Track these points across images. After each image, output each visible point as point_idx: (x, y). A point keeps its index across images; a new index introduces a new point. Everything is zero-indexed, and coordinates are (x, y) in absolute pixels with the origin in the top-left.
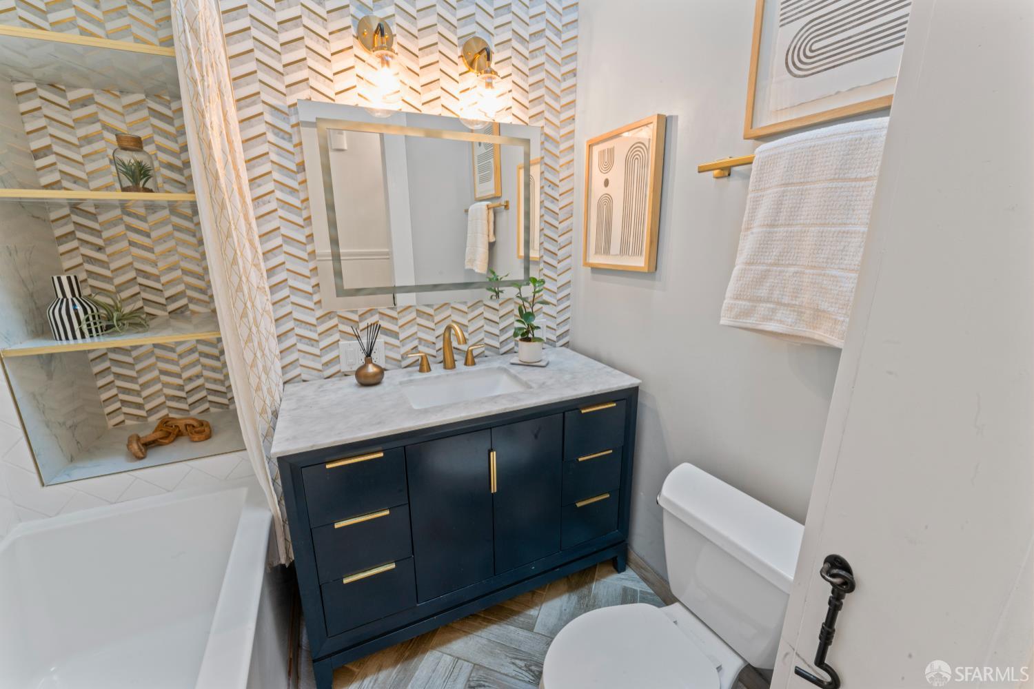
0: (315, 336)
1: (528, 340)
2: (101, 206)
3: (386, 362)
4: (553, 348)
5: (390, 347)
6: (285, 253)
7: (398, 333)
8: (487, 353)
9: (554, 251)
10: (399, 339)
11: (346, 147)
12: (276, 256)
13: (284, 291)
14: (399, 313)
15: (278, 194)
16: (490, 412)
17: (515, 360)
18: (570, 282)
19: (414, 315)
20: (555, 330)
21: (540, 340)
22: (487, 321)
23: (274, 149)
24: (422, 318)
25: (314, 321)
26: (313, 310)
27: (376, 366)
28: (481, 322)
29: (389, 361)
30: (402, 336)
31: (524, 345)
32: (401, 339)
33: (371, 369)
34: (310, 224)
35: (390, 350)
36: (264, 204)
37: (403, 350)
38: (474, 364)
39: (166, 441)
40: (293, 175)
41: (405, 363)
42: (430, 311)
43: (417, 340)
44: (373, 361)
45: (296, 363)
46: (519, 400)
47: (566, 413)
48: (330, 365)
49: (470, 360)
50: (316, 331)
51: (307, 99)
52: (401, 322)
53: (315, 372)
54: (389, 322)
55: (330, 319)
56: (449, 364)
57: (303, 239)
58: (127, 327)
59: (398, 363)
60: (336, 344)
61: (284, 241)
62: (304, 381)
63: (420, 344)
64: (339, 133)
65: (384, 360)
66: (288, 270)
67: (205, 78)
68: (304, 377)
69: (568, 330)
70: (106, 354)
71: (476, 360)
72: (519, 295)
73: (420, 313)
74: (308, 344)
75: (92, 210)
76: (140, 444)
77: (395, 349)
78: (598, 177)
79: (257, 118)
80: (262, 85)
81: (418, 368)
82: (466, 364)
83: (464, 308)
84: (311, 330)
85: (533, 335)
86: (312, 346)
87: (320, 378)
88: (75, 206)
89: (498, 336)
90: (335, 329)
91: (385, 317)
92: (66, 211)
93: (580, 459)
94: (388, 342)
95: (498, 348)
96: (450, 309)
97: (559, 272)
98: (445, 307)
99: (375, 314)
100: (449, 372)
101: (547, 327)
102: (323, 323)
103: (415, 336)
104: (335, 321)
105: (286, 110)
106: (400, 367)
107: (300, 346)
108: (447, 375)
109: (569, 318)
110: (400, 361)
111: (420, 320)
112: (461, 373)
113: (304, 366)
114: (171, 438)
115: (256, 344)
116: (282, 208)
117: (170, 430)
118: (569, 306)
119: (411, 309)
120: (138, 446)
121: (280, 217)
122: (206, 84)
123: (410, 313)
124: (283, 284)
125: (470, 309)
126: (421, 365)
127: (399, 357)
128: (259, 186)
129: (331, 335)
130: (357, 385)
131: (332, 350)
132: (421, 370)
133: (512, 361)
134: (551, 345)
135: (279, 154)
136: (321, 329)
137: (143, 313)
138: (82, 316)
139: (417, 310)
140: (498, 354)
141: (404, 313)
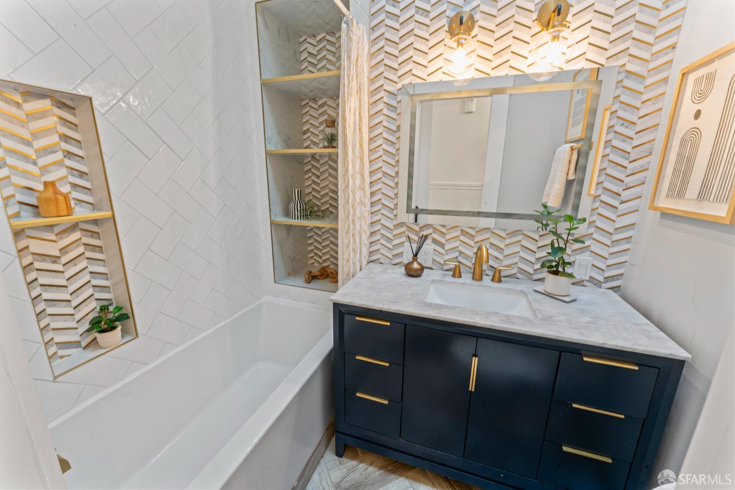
0: (391, 236)
1: (556, 273)
2: (322, 156)
3: (433, 263)
4: (598, 289)
5: (437, 253)
6: (383, 183)
7: (444, 244)
8: (518, 275)
9: (617, 192)
10: (444, 249)
11: (474, 110)
12: (377, 184)
13: (378, 206)
14: (447, 230)
15: (384, 146)
16: (477, 323)
17: (540, 287)
18: (635, 224)
19: (458, 233)
20: (604, 271)
21: (570, 276)
22: (524, 248)
23: (386, 118)
24: (465, 236)
25: (391, 227)
26: (392, 220)
27: (419, 264)
28: (517, 248)
29: (435, 263)
30: (447, 247)
31: (551, 277)
32: (446, 249)
33: (416, 266)
34: (398, 165)
35: (437, 255)
36: (376, 152)
37: (446, 258)
38: (500, 281)
39: (321, 278)
40: (394, 133)
41: (446, 267)
42: (473, 232)
43: (458, 252)
44: (418, 260)
45: (378, 251)
46: (511, 323)
47: (563, 353)
48: (397, 257)
49: (498, 278)
50: (392, 233)
51: (409, 83)
52: (448, 237)
53: (388, 260)
54: (439, 235)
55: (402, 227)
56: (478, 276)
57: (394, 175)
58: (314, 216)
59: (441, 266)
60: (402, 244)
61: (383, 175)
62: (381, 263)
63: (460, 256)
64: (471, 101)
65: (431, 262)
66: (383, 193)
67: (351, 83)
68: (381, 260)
69: (621, 275)
70: (312, 229)
71: (503, 279)
72: (554, 230)
73: (463, 232)
74: (386, 241)
75: (318, 158)
76: (310, 276)
77: (441, 255)
78: (688, 108)
79: (379, 101)
80: (386, 80)
81: (451, 273)
82: (492, 280)
83: (503, 234)
84: (389, 232)
85: (564, 270)
86: (389, 242)
87: (390, 263)
88: (313, 156)
89: (533, 263)
90: (403, 234)
91: (437, 232)
92: (310, 159)
93: (574, 405)
94: (437, 249)
95: (532, 275)
96: (490, 233)
97: (619, 213)
98: (485, 231)
99: (430, 228)
100: (474, 282)
101: (593, 265)
102: (397, 229)
103: (456, 249)
104: (404, 229)
105: (396, 93)
106: (442, 269)
107: (382, 241)
108: (471, 284)
109: (626, 262)
110: (442, 265)
111: (462, 238)
112: (484, 286)
113: (382, 254)
114: (324, 276)
115: (351, 235)
116: (385, 155)
117: (324, 272)
118: (629, 249)
119: (457, 228)
120: (308, 276)
121: (383, 161)
122: (350, 86)
123: (456, 231)
124: (379, 201)
125: (508, 236)
126: (454, 272)
127: (442, 262)
128: (375, 142)
129: (400, 238)
130: (404, 274)
131: (399, 248)
132: (453, 276)
133: (537, 289)
134: (595, 285)
135: (388, 121)
136: (395, 232)
137: (328, 210)
138: (299, 209)
139: (462, 230)
140: (531, 279)
141: (451, 231)
